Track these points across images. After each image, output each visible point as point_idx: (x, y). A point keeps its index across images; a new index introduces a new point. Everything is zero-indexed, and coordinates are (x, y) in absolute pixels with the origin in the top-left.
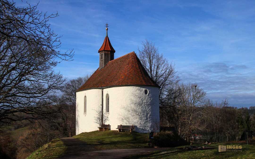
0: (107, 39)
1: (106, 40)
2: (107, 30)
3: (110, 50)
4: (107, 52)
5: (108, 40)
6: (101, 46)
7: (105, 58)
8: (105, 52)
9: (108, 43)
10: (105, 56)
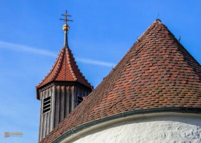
0: (67, 52)
1: (63, 57)
2: (67, 30)
3: (75, 79)
4: (63, 88)
5: (68, 55)
6: (47, 75)
7: (58, 107)
8: (58, 87)
9: (69, 62)
10: (59, 100)
